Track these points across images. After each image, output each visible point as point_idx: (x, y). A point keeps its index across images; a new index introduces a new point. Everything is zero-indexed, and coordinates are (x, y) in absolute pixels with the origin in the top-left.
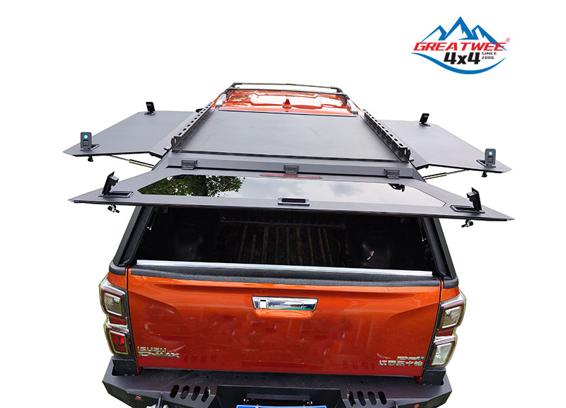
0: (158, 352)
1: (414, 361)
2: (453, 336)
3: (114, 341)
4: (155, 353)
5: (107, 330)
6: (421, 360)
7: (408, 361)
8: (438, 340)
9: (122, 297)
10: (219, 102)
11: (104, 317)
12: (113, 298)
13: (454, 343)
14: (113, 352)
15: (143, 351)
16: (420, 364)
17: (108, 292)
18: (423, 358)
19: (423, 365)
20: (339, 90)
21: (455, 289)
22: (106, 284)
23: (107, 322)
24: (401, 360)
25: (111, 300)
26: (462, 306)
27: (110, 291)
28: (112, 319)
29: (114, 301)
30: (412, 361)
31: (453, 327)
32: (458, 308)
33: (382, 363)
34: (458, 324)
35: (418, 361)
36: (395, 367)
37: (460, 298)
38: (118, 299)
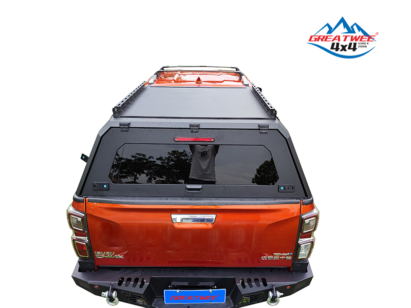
0: (109, 255)
1: (286, 256)
2: (312, 238)
3: (78, 248)
4: (107, 255)
5: (74, 241)
6: (291, 255)
7: (281, 256)
8: (301, 241)
9: (82, 218)
10: (151, 81)
11: (71, 232)
12: (77, 219)
13: (312, 243)
14: (78, 255)
15: (99, 255)
16: (290, 258)
17: (73, 215)
18: (291, 254)
19: (292, 258)
20: (237, 69)
21: (311, 205)
22: (72, 210)
23: (73, 235)
24: (277, 256)
25: (76, 220)
26: (317, 217)
27: (75, 214)
28: (77, 233)
29: (78, 221)
30: (284, 256)
31: (311, 232)
32: (314, 218)
33: (264, 258)
34: (314, 230)
35: (288, 256)
36: (272, 260)
37: (315, 212)
38: (80, 219)
